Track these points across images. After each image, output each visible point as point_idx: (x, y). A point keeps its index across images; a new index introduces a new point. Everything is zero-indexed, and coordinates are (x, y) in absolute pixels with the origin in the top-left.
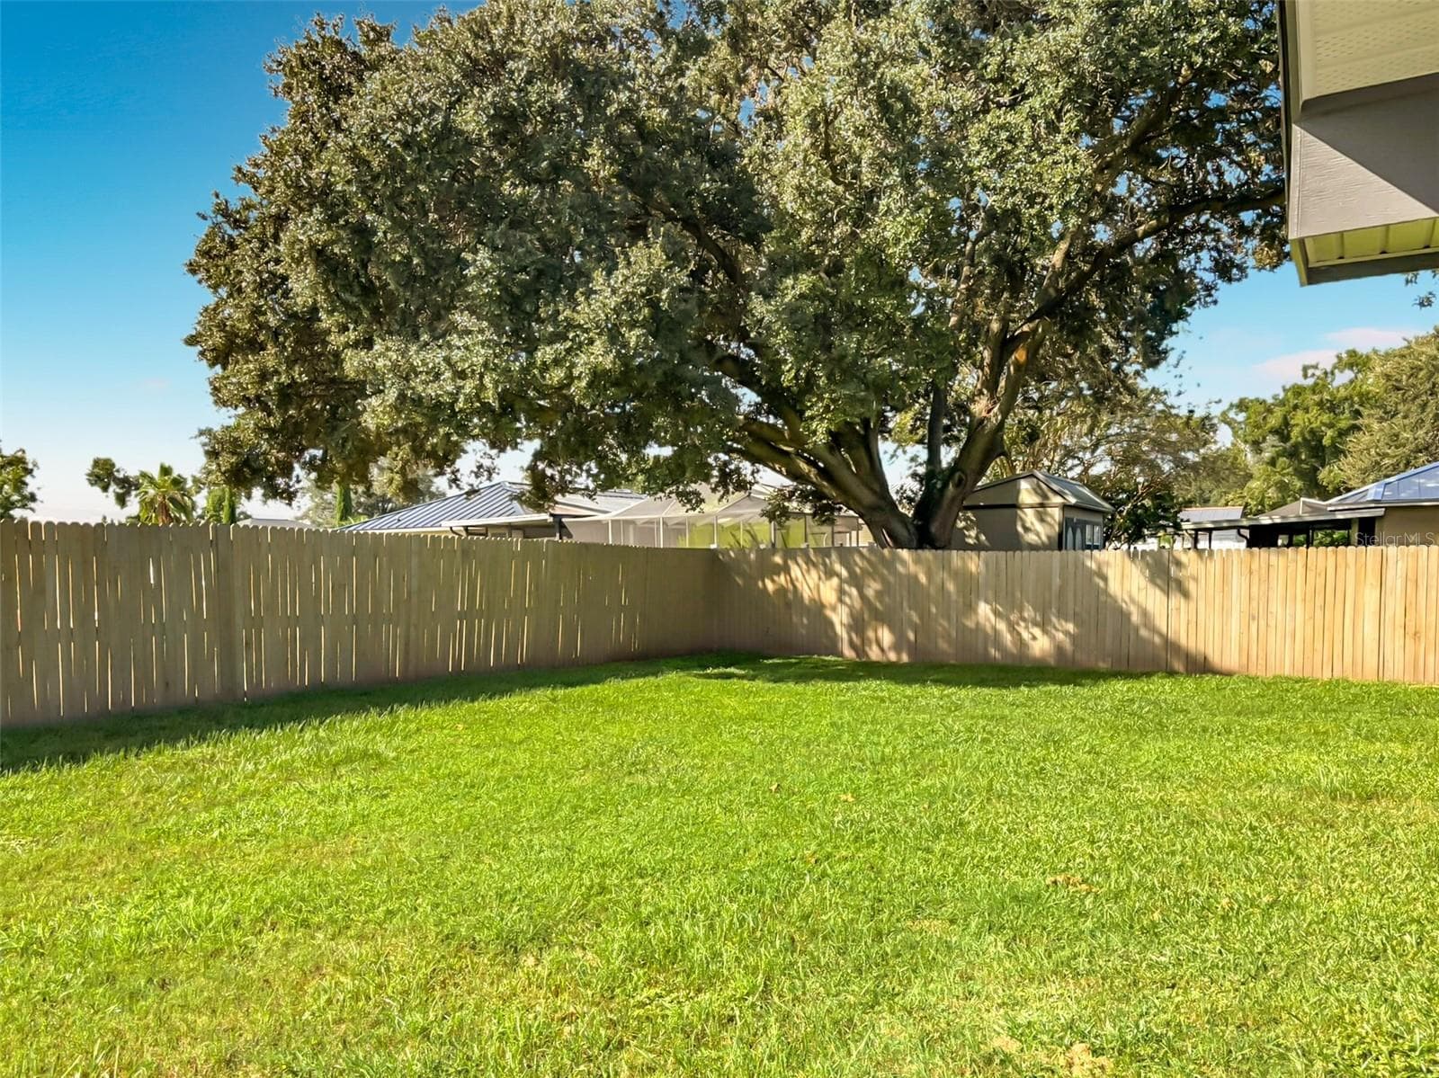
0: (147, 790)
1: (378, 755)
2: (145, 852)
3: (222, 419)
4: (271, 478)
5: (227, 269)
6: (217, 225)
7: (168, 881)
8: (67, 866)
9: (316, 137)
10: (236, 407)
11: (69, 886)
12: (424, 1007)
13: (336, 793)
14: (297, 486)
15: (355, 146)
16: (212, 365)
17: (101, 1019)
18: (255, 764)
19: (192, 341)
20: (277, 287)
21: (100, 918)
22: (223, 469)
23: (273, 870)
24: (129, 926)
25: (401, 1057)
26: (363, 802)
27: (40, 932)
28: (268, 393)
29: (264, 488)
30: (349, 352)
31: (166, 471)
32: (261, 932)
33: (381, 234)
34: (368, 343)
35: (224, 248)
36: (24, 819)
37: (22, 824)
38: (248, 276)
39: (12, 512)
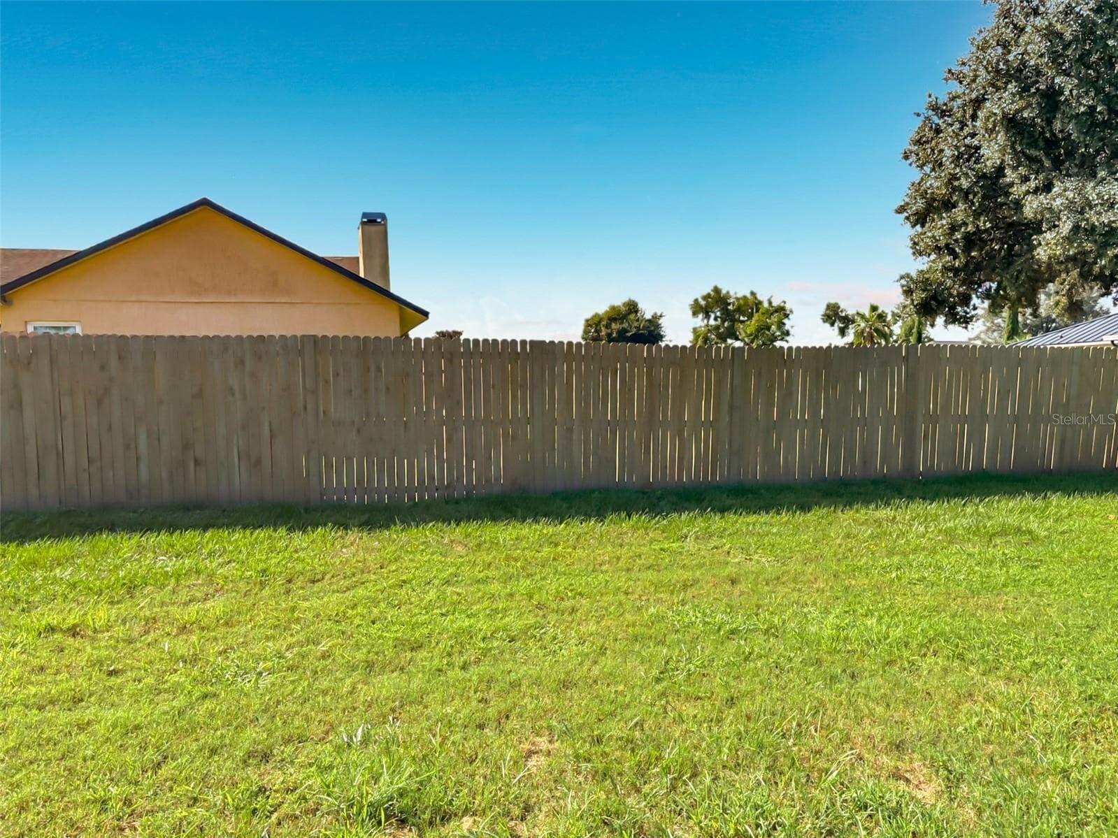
0: (848, 536)
1: (1030, 532)
2: (845, 580)
3: (917, 265)
4: (953, 307)
5: (933, 150)
6: (928, 118)
7: (859, 603)
8: (795, 580)
9: (1015, 27)
10: (929, 255)
11: (796, 594)
12: (1065, 751)
13: (990, 558)
14: (973, 313)
15: (1050, 24)
16: (913, 226)
17: (812, 689)
18: (926, 527)
19: (901, 210)
20: (971, 156)
21: (814, 619)
22: (916, 303)
23: (936, 610)
24: (832, 629)
25: (1042, 787)
26: (1014, 569)
27: (776, 622)
28: (956, 241)
29: (946, 316)
30: (1029, 198)
31: (874, 308)
32: (925, 655)
33: (1067, 93)
34: (1048, 187)
35: (930, 135)
36: (770, 544)
37: (769, 548)
38: (948, 152)
39: (775, 343)
